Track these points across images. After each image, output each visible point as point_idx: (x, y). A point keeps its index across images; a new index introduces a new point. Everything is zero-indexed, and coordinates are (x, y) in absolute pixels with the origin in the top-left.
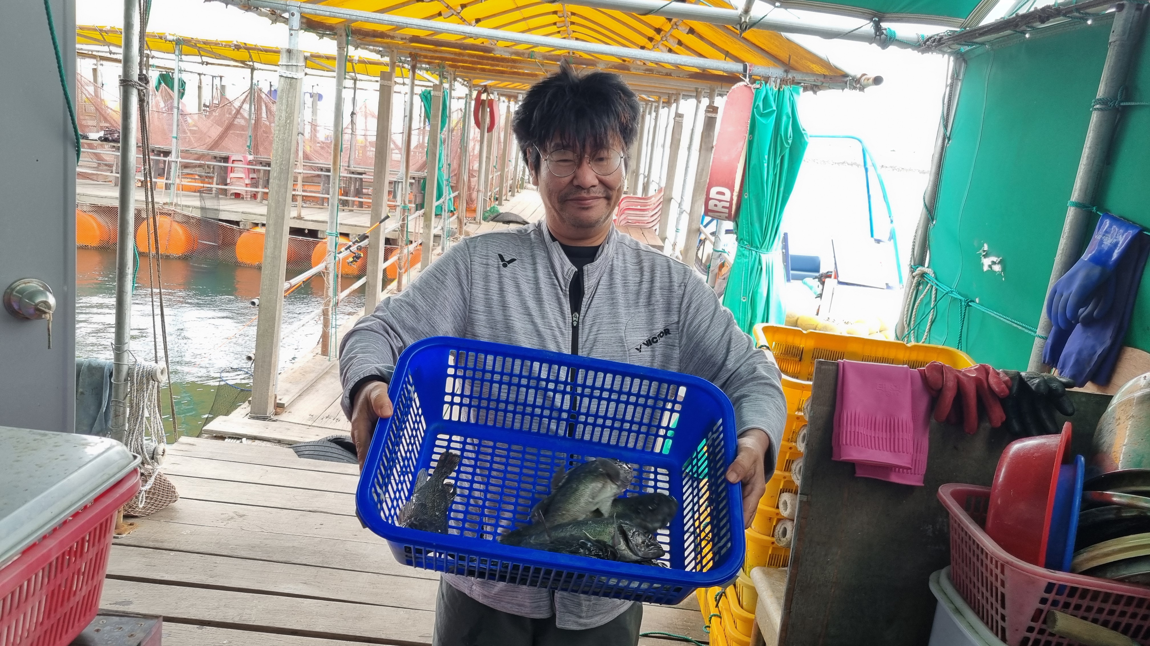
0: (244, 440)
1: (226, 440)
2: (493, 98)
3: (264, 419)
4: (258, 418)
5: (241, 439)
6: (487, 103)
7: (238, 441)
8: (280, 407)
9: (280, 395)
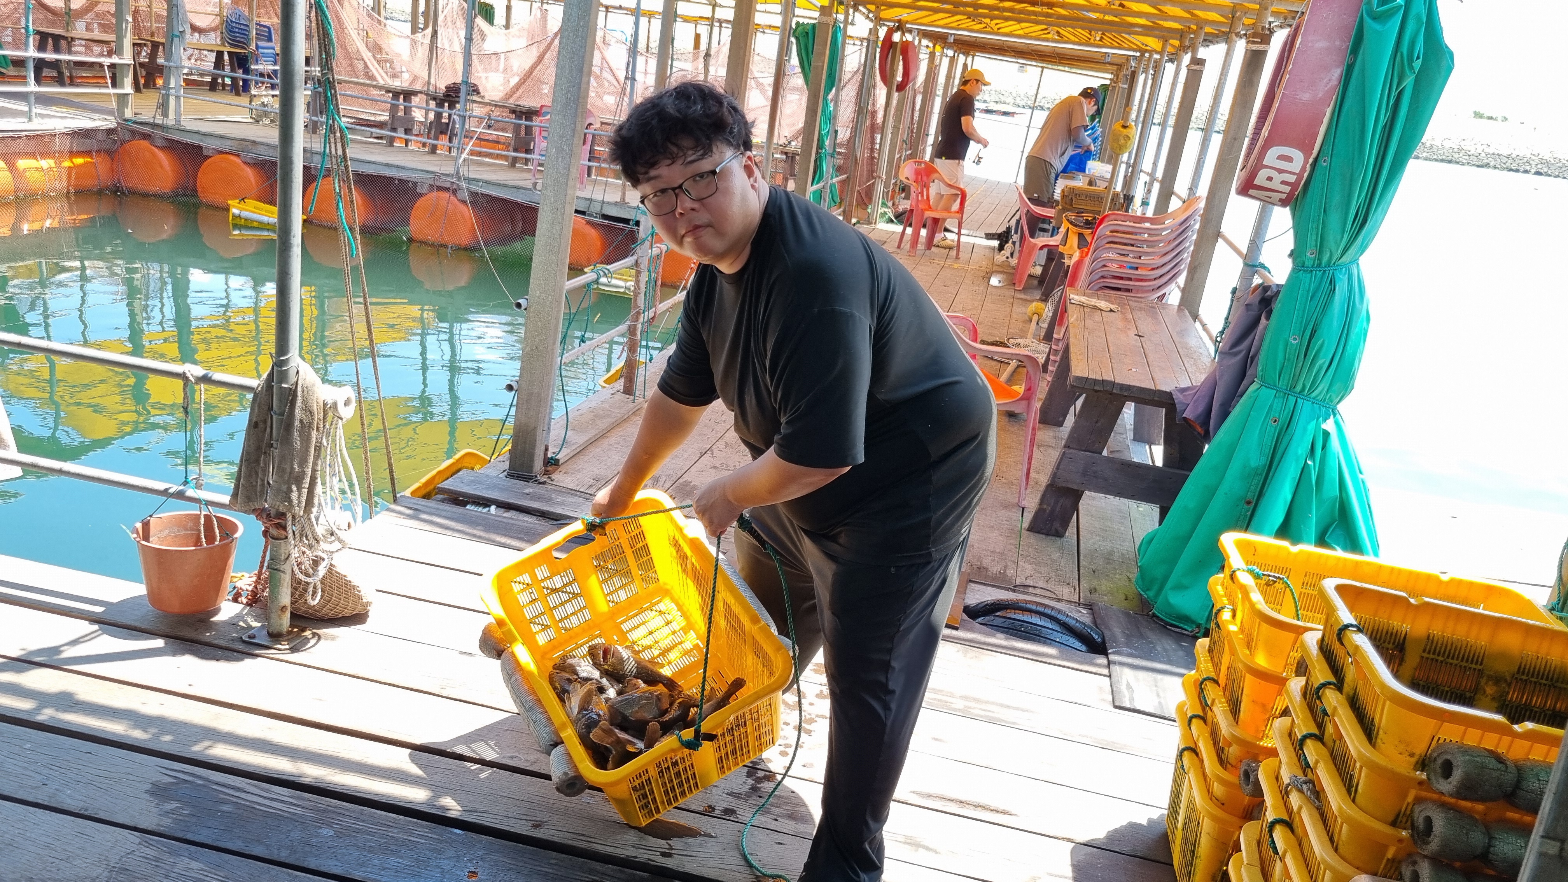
0: (493, 508)
1: (468, 507)
2: (909, 37)
3: (528, 478)
4: (519, 477)
5: (489, 506)
6: (899, 46)
7: (487, 509)
8: (552, 463)
9: (555, 446)
